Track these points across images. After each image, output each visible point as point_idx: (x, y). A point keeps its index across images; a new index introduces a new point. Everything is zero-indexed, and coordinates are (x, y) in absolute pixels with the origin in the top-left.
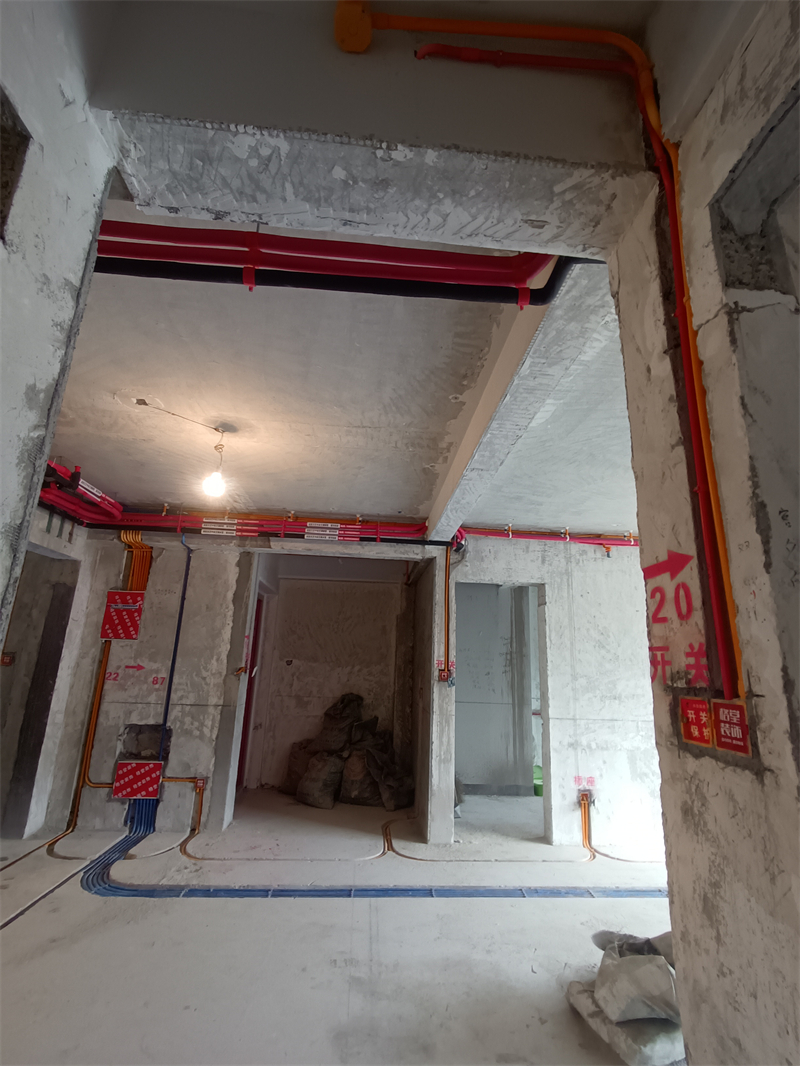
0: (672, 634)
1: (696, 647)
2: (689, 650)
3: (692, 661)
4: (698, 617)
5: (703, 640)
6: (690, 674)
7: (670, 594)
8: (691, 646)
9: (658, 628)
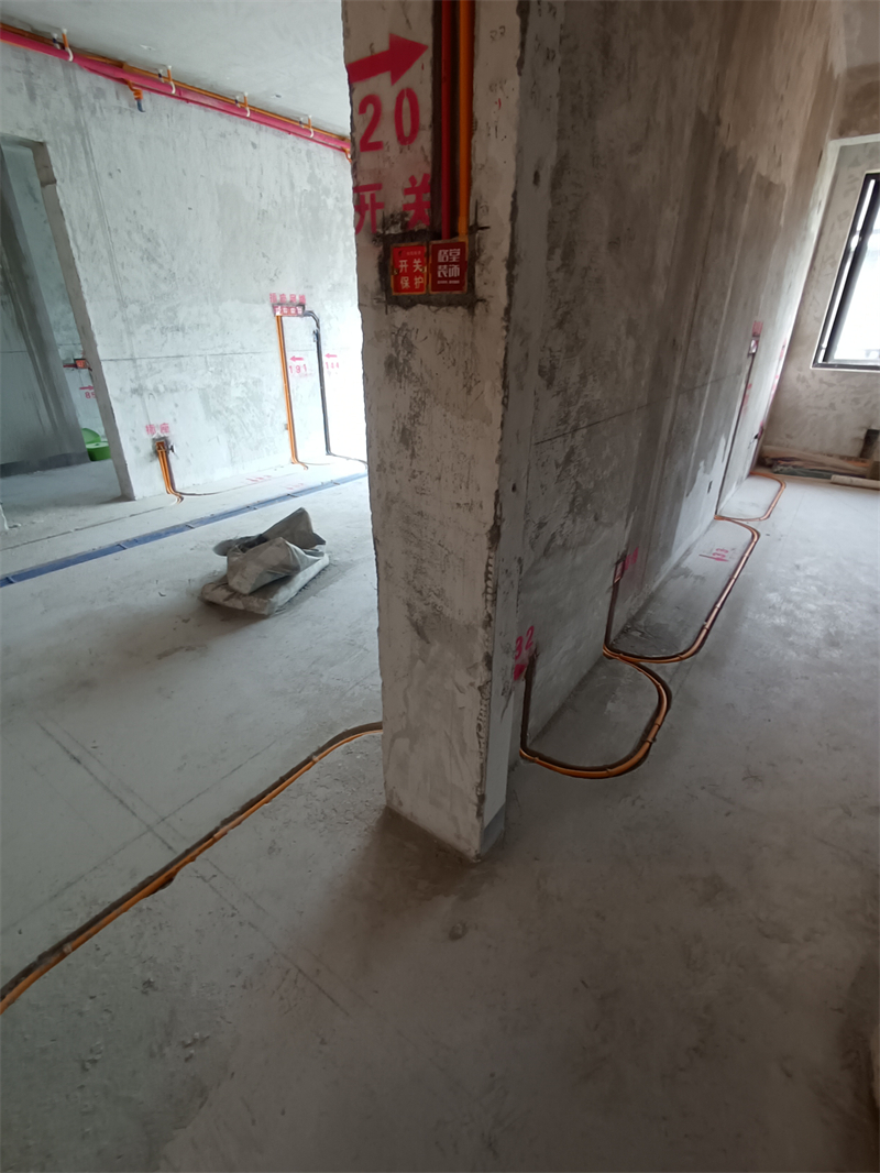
0: (387, 165)
1: (419, 180)
2: (408, 185)
3: (412, 198)
4: (425, 139)
5: (428, 170)
6: (407, 215)
7: (388, 106)
8: (413, 180)
9: (368, 159)
